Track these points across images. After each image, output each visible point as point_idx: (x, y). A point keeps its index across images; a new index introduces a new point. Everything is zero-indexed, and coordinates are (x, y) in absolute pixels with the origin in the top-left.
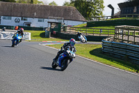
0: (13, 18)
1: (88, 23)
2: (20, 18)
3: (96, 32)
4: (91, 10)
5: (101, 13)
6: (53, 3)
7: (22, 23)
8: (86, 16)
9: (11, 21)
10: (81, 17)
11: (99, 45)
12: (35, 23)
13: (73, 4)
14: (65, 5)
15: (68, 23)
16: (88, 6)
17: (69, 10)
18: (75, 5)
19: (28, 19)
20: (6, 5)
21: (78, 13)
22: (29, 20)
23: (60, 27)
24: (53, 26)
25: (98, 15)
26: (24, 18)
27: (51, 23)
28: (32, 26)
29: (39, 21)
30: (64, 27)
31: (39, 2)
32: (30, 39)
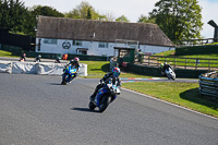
0: (60, 42)
1: (177, 49)
2: (71, 42)
3: (189, 63)
4: (181, 29)
5: (198, 34)
6: (123, 18)
7: (73, 49)
8: (173, 38)
9: (57, 47)
10: (167, 40)
11: (194, 84)
12: (94, 49)
13: (154, 20)
14: (141, 20)
15: (145, 49)
16: (177, 22)
17: (148, 28)
18: (157, 22)
19: (83, 42)
20: (49, 20)
21: (162, 34)
22: (85, 44)
23: (134, 55)
24: (123, 54)
25: (193, 36)
26: (76, 41)
27: (120, 49)
28: (89, 53)
29: (100, 46)
30: (140, 56)
31: (101, 17)
32: (86, 75)
